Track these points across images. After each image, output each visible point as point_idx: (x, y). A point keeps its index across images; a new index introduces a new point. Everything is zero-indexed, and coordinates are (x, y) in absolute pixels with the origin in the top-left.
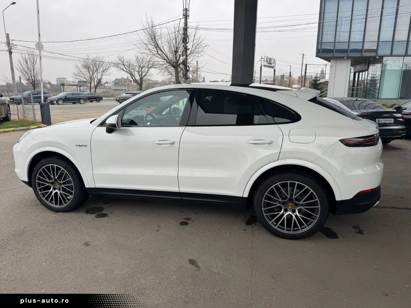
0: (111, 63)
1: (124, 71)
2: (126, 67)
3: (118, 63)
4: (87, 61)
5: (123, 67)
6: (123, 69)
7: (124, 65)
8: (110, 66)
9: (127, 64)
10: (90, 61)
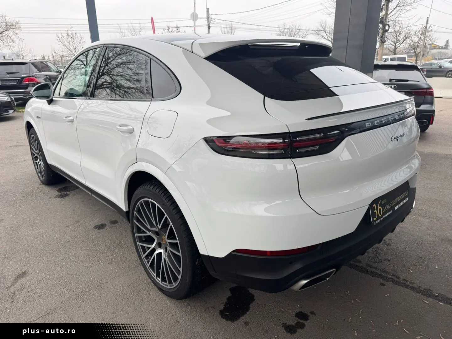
0: (308, 30)
1: (325, 38)
2: (327, 33)
3: (318, 30)
4: (283, 30)
5: (324, 34)
6: (323, 37)
7: (325, 31)
8: (307, 33)
9: (328, 30)
10: (286, 30)
